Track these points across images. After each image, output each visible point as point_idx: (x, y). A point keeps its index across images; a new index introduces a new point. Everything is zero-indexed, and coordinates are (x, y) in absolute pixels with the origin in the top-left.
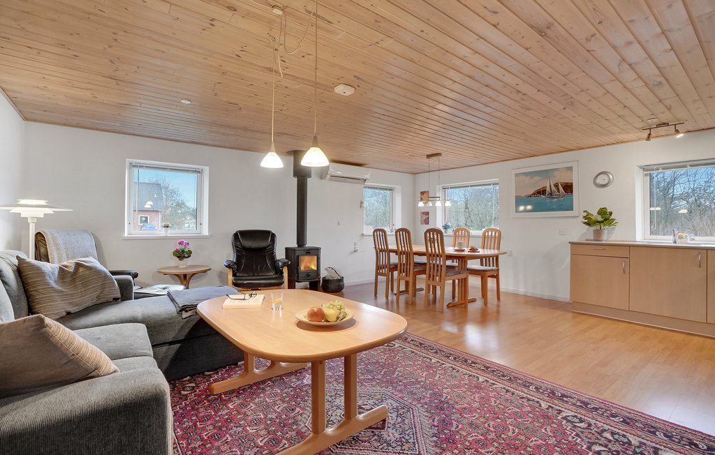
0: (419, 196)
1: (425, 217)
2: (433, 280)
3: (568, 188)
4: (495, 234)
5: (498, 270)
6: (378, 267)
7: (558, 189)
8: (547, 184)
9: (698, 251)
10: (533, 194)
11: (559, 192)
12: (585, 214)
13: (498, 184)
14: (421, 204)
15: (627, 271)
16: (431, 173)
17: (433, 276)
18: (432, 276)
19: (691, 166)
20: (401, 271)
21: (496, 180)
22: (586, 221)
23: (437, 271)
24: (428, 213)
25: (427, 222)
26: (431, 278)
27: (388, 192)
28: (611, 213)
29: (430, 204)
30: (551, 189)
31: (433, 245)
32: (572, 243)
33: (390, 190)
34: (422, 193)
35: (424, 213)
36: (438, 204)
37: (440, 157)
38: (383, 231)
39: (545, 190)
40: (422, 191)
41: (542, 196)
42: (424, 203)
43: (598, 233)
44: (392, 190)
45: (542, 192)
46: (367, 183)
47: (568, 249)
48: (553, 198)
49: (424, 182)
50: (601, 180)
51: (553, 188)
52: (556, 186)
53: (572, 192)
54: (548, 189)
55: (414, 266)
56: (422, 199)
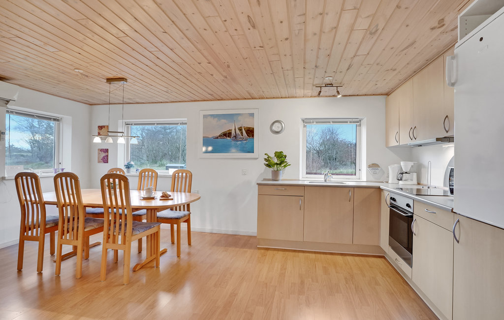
0: (96, 131)
1: (103, 154)
2: (114, 242)
3: (250, 132)
4: (186, 174)
5: (189, 215)
6: (25, 228)
7: (242, 133)
8: (232, 127)
9: (348, 189)
10: (220, 136)
11: (242, 135)
12: (266, 157)
13: (186, 124)
14: (97, 140)
15: (302, 208)
16: (111, 105)
17: (114, 235)
18: (111, 236)
19: (333, 122)
20: (63, 231)
21: (184, 120)
22: (267, 163)
23: (120, 229)
24: (107, 151)
25: (105, 160)
26: (111, 240)
27: (52, 123)
28: (285, 157)
29: (110, 140)
30: (235, 132)
31: (112, 192)
32: (259, 184)
33: (55, 120)
34: (101, 128)
35: (101, 150)
36: (121, 141)
37: (125, 83)
38: (34, 177)
39: (231, 133)
40: (101, 125)
41: (228, 138)
42: (102, 139)
43: (276, 174)
44: (58, 120)
45: (227, 134)
46: (10, 106)
47: (255, 190)
48: (238, 141)
49: (103, 115)
50: (276, 127)
51: (238, 132)
52: (240, 129)
53: (253, 136)
54: (233, 132)
55: (86, 221)
56: (99, 134)
